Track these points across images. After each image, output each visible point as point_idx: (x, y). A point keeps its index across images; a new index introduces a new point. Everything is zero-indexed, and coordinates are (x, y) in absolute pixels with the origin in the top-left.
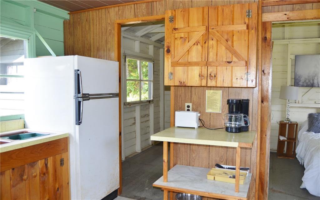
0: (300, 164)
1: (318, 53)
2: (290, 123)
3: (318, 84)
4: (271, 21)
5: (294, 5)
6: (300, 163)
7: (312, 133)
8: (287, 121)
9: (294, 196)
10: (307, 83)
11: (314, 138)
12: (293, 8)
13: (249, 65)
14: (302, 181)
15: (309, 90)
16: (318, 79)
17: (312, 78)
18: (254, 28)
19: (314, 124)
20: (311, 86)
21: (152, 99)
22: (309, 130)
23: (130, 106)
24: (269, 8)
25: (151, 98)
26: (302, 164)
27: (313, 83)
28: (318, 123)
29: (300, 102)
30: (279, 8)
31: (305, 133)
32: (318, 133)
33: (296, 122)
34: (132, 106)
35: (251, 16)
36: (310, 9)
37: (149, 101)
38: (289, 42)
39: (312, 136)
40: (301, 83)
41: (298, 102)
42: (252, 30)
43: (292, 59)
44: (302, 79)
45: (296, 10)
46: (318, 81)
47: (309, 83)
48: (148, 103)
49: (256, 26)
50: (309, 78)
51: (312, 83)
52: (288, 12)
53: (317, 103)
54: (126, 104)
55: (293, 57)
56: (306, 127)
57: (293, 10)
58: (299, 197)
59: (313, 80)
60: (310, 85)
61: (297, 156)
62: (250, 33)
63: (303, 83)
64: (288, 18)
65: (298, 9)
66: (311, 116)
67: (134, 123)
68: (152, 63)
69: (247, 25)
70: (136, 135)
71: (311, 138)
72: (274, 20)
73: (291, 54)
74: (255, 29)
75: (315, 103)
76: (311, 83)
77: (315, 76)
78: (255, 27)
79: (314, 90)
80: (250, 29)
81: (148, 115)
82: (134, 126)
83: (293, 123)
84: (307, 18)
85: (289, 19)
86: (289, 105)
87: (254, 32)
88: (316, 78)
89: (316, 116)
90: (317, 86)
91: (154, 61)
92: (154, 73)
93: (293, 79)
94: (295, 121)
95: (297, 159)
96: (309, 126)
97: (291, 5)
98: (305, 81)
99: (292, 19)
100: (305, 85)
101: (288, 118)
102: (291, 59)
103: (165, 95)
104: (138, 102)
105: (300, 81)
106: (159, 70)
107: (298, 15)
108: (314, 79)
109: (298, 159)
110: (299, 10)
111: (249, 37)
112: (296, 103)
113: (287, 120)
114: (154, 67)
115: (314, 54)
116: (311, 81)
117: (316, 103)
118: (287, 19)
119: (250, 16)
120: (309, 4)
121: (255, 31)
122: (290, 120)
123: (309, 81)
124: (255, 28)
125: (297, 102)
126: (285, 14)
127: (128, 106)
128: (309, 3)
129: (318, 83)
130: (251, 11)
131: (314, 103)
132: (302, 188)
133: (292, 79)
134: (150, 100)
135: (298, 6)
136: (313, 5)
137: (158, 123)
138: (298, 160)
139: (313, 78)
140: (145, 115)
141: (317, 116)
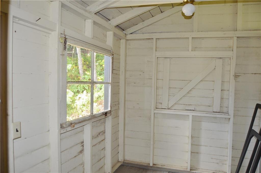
21: (109, 109)
23: (74, 127)
25: (107, 108)
34: (76, 126)
37: (106, 114)
48: (104, 115)
54: (64, 126)
67: (82, 151)
68: (111, 57)
70: (84, 168)
81: (104, 132)
82: (81, 155)
91: (113, 55)
92: (112, 72)
103: (126, 102)
104: (87, 119)
106: (119, 68)
114: (113, 63)
127: (69, 129)
134: (106, 111)
137: (116, 139)
140: (99, 134)
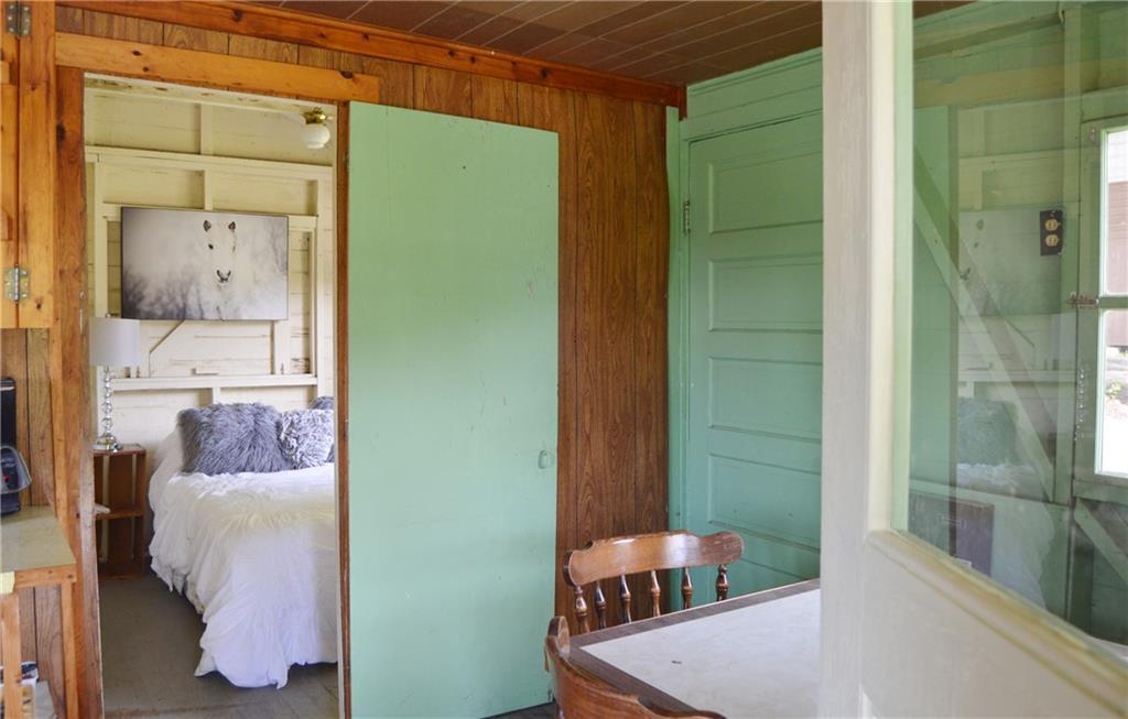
0: (171, 589)
1: (196, 205)
2: (115, 451)
3: (201, 310)
4: (79, 68)
5: (169, 27)
6: (168, 587)
7: (202, 478)
8: (106, 444)
9: (184, 711)
10: (164, 306)
11: (215, 493)
12: (163, 38)
13: (21, 235)
14: (202, 650)
15: (171, 332)
16: (198, 291)
17: (181, 289)
18: (44, 85)
19: (202, 446)
20: (178, 315)
22: (188, 469)
24: (75, 13)
26: (180, 591)
27: (185, 305)
28: (216, 442)
29: (144, 372)
30: (110, 22)
31: (175, 479)
32: (219, 473)
33: (138, 445)
35: (30, 32)
36: (222, 53)
38: (98, 155)
39: (203, 489)
40: (144, 307)
41: (138, 372)
42: (33, 89)
43: (110, 220)
44: (150, 293)
45: (174, 44)
46: (199, 300)
47: (171, 307)
49: (49, 77)
50: (171, 290)
51: (181, 305)
52: (147, 46)
53: (199, 375)
55: (112, 213)
56: (175, 457)
57: (163, 42)
58: (204, 709)
59: (184, 297)
60: (176, 312)
61: (154, 566)
62: (27, 99)
63: (152, 304)
64: (146, 69)
65: (180, 43)
66: (187, 421)
69: (11, 65)
71: (202, 495)
72: (94, 67)
73: (105, 202)
74: (48, 91)
75: (194, 372)
76: (177, 306)
77: (190, 283)
78: (44, 78)
79: (186, 329)
80: (25, 87)
83: (126, 450)
84: (211, 81)
85: (147, 73)
86: (108, 385)
87: (44, 100)
88: (193, 289)
89: (205, 419)
90: (197, 315)
93: (115, 290)
94: (133, 442)
95: (156, 574)
96: (185, 454)
97: (155, 24)
98: (158, 299)
99: (163, 76)
100: (159, 312)
101: (109, 435)
102: (105, 217)
105: (141, 299)
107: (182, 65)
108: (188, 292)
109: (160, 575)
110: (183, 48)
111: (21, 115)
112: (129, 377)
113: (103, 441)
115: (183, 208)
116: (179, 300)
117: (198, 372)
118: (142, 72)
119: (26, 32)
120: (218, 34)
121: (48, 96)
122: (114, 441)
123: (173, 299)
124: (48, 83)
125: (133, 374)
126: (137, 53)
128: (216, 30)
129: (200, 306)
130: (26, 9)
131: (189, 373)
132: (201, 674)
133: (111, 290)
135: (179, 34)
136: (229, 39)
138: (160, 579)
139: (185, 291)
141: (209, 416)
